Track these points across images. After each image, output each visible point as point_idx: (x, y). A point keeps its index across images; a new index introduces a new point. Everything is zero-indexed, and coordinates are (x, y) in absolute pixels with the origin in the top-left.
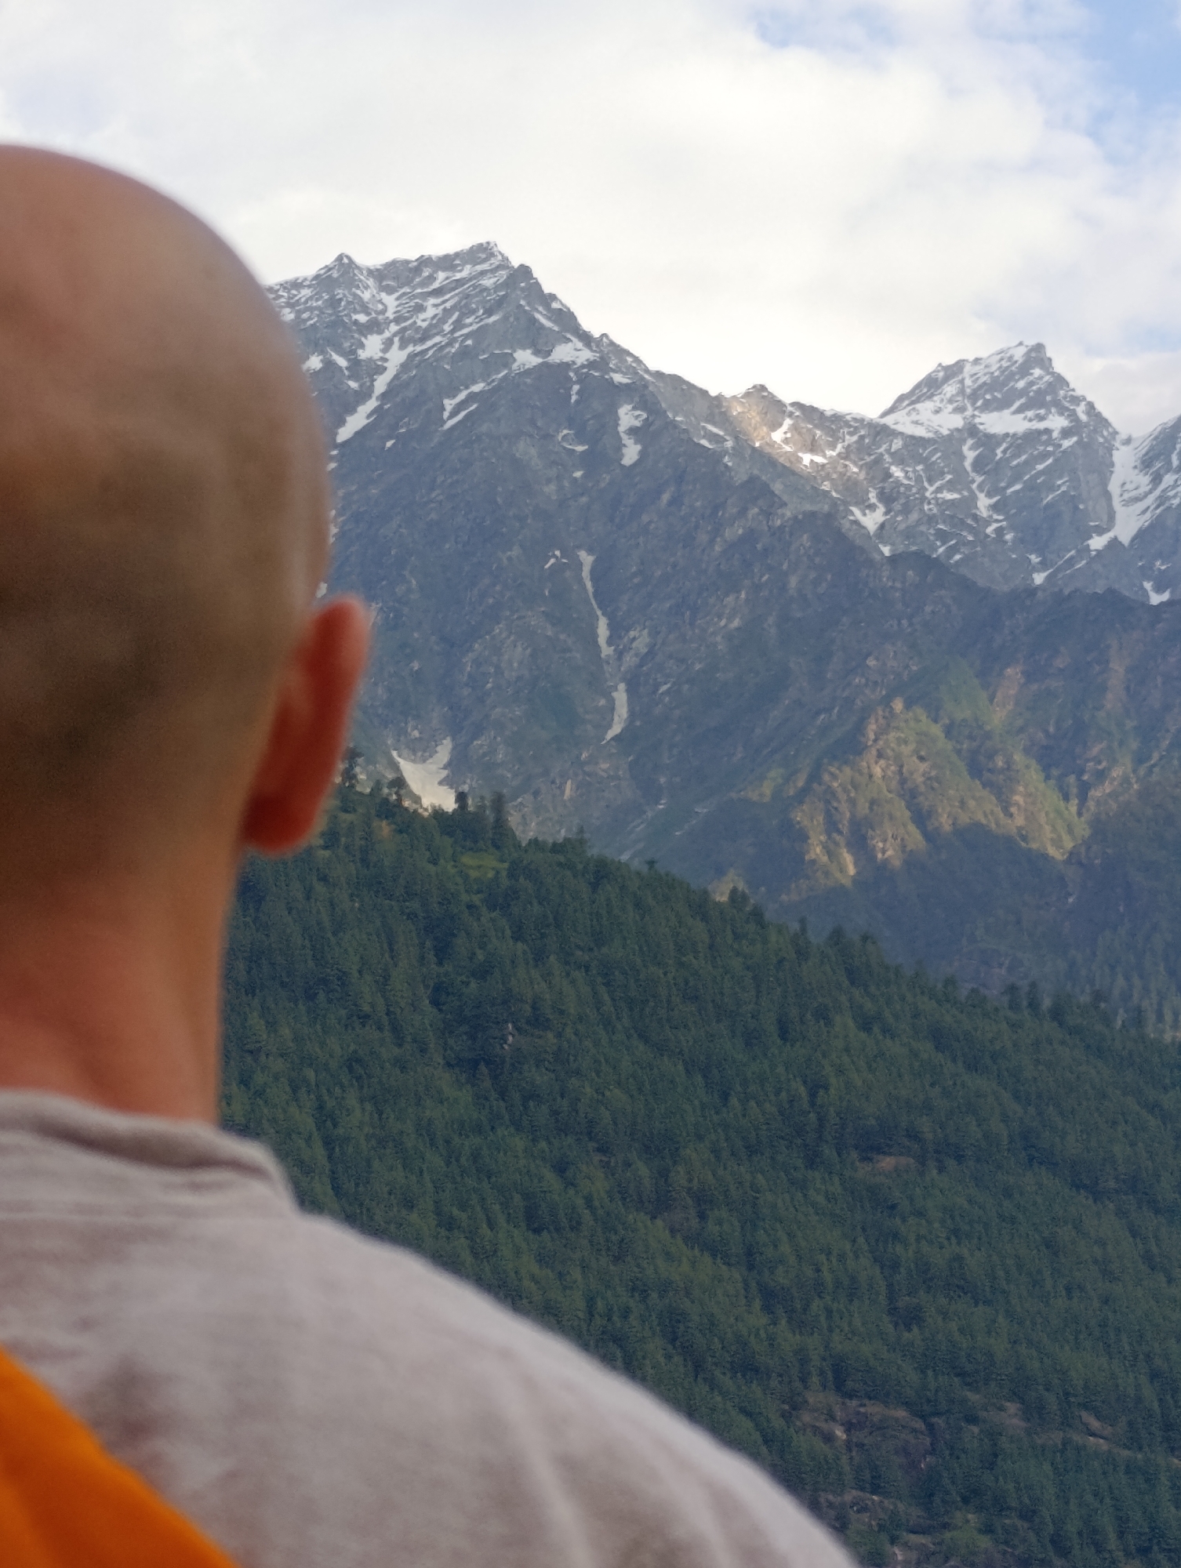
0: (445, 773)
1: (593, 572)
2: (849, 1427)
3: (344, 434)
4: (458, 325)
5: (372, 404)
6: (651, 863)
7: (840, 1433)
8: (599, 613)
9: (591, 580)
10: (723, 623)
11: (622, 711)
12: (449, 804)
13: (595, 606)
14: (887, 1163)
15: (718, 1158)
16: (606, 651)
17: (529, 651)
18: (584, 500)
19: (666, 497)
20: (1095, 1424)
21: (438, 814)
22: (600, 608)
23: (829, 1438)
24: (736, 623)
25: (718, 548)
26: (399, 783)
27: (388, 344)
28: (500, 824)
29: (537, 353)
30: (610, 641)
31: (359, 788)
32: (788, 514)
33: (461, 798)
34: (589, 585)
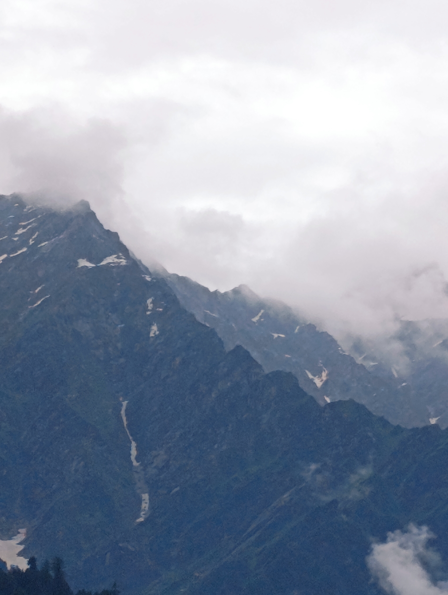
0: (22, 547)
1: (126, 410)
4: (38, 241)
8: (131, 438)
9: (126, 415)
10: (216, 446)
11: (145, 506)
12: (23, 565)
13: (128, 434)
16: (135, 463)
17: (82, 463)
18: (122, 360)
19: (178, 360)
21: (16, 571)
22: (132, 435)
29: (90, 261)
30: (137, 459)
33: (32, 562)
34: (124, 419)
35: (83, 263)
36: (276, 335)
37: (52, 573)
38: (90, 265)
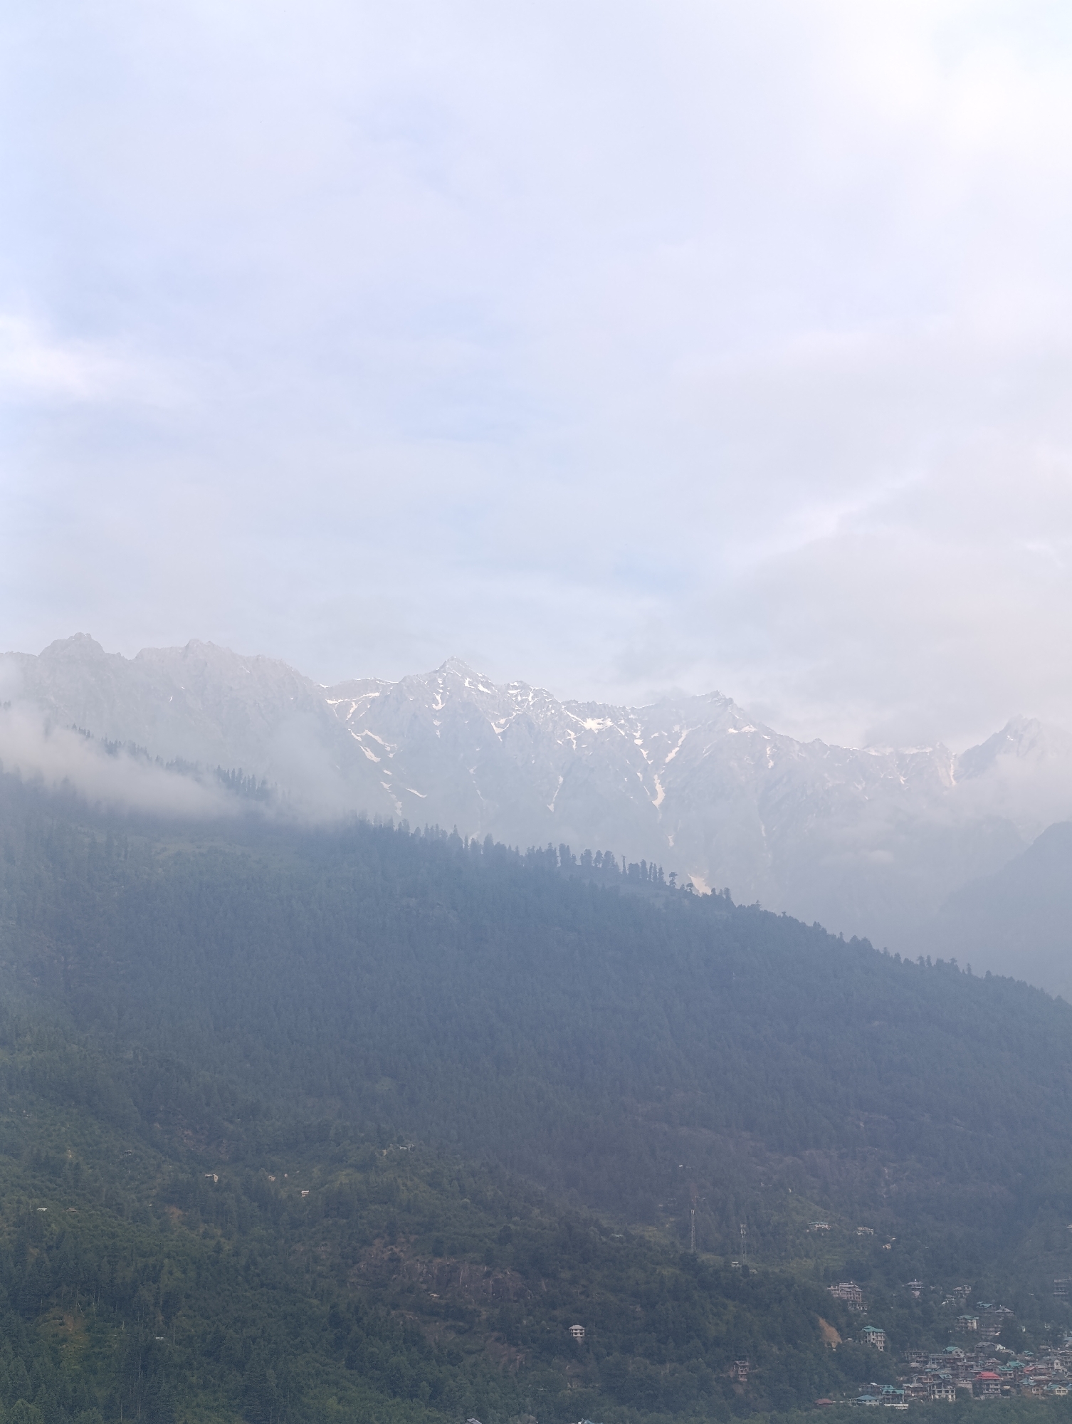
0: (707, 881)
2: (866, 1123)
3: (667, 760)
4: (707, 720)
5: (677, 749)
6: (784, 913)
7: (862, 1124)
8: (762, 822)
12: (709, 893)
14: (876, 1023)
16: (765, 836)
18: (755, 781)
19: (784, 779)
20: (958, 1121)
21: (705, 895)
22: (762, 820)
23: (858, 1127)
25: (804, 798)
26: (691, 885)
27: (682, 728)
28: (728, 897)
29: (735, 729)
31: (676, 887)
32: (830, 785)
33: (713, 890)
35: (732, 731)
36: (836, 765)
37: (724, 896)
38: (735, 732)
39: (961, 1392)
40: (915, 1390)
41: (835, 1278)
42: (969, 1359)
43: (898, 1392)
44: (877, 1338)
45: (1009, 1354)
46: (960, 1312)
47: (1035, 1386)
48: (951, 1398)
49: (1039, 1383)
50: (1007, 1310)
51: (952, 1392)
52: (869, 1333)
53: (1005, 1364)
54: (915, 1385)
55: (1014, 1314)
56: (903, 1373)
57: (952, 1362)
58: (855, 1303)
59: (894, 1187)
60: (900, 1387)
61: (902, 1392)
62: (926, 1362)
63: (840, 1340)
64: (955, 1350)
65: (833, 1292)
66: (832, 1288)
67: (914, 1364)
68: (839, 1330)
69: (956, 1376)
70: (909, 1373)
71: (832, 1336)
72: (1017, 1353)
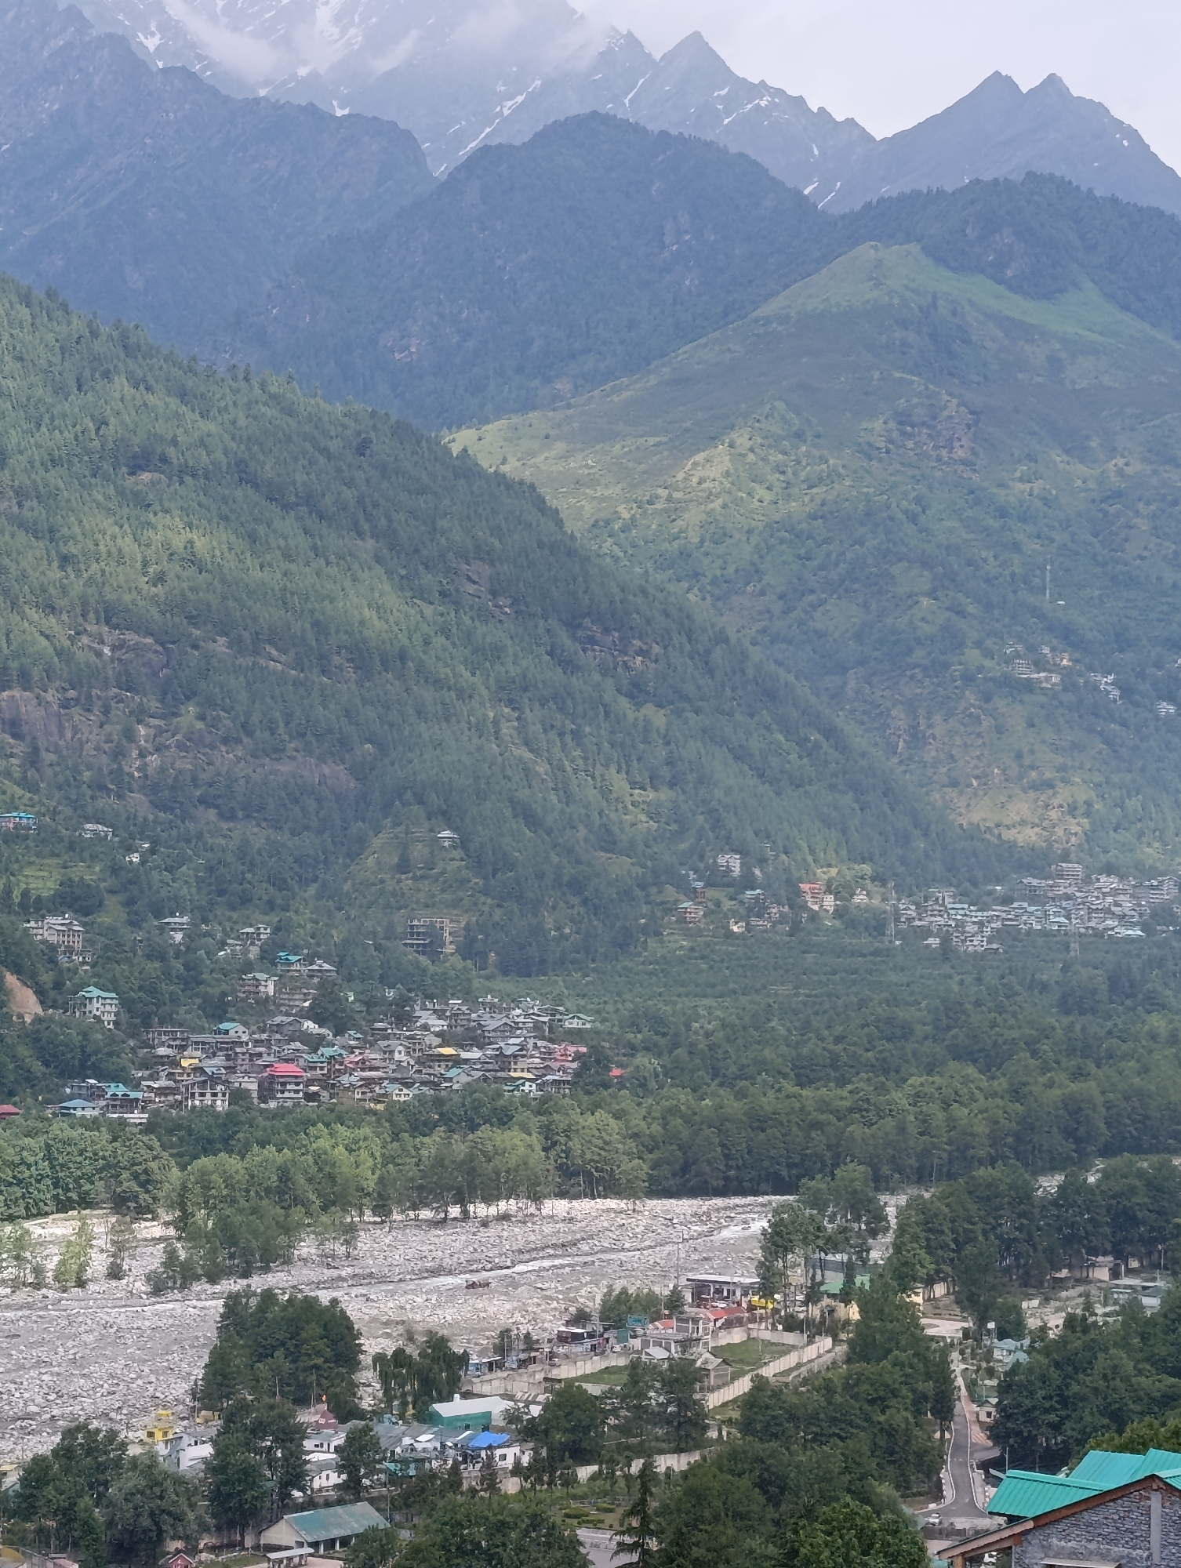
2: (113, 648)
7: (107, 651)
14: (145, 476)
15: (33, 467)
23: (99, 654)
24: (56, 107)
25: (45, 54)
32: (95, 34)
39: (238, 1096)
40: (161, 1092)
41: (37, 908)
42: (257, 1042)
43: (133, 1095)
44: (102, 1006)
45: (322, 1037)
46: (248, 967)
47: (361, 1086)
48: (221, 1105)
49: (368, 1082)
50: (327, 966)
51: (224, 1095)
52: (91, 999)
53: (315, 1051)
54: (163, 1083)
55: (337, 972)
56: (144, 1065)
57: (229, 1049)
58: (70, 950)
59: (154, 760)
60: (136, 1086)
61: (139, 1095)
62: (183, 1048)
63: (40, 1011)
64: (235, 1030)
65: (35, 931)
66: (32, 924)
67: (162, 1051)
68: (40, 993)
69: (231, 1070)
70: (153, 1064)
71: (27, 1004)
72: (335, 1036)
